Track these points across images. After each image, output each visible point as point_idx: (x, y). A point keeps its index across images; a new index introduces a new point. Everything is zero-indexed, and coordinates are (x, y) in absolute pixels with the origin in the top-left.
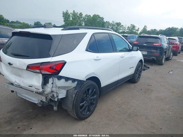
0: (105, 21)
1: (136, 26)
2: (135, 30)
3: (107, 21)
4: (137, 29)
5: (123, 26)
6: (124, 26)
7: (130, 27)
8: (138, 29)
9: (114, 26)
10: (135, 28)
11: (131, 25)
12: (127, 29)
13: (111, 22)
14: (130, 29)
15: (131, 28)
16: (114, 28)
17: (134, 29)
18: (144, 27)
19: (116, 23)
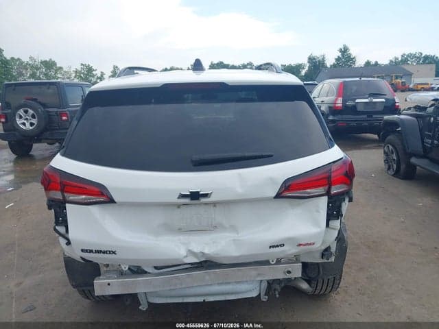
0: (8, 58)
1: (94, 68)
2: (96, 77)
3: (13, 58)
4: (99, 75)
5: (61, 68)
6: (65, 69)
7: (80, 70)
8: (102, 76)
9: (37, 69)
10: (94, 72)
11: (82, 64)
12: (75, 77)
13: (25, 59)
14: (81, 77)
15: (83, 73)
16: (38, 74)
17: (91, 76)
18: (112, 69)
19: (42, 62)
